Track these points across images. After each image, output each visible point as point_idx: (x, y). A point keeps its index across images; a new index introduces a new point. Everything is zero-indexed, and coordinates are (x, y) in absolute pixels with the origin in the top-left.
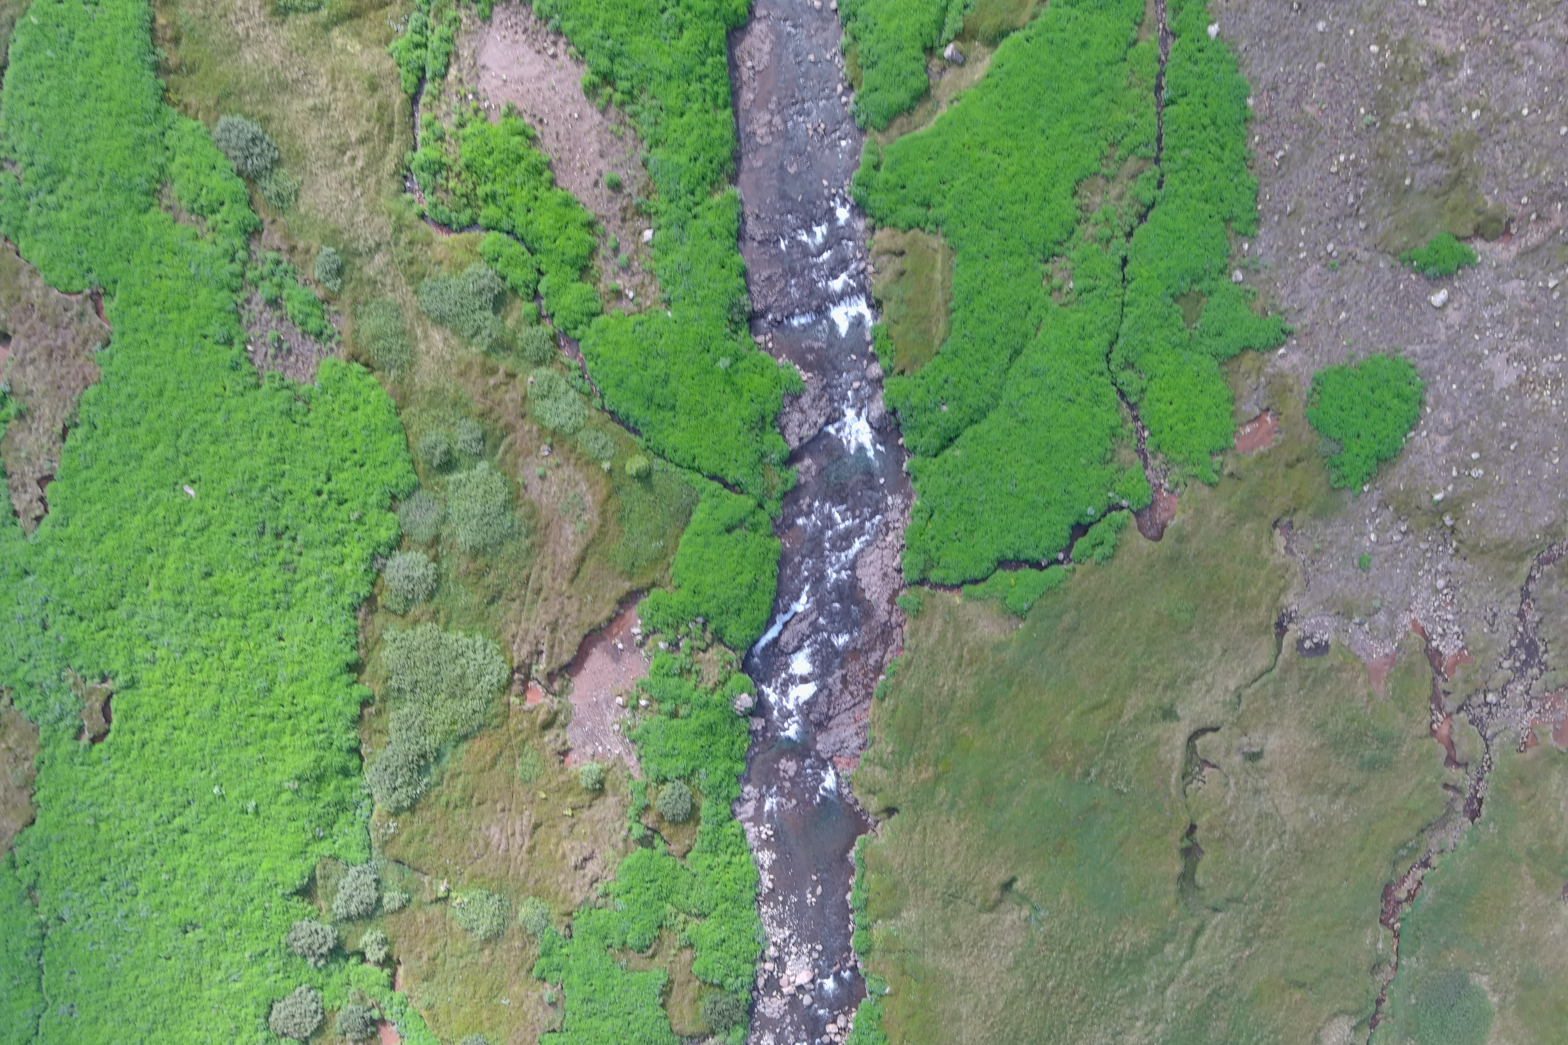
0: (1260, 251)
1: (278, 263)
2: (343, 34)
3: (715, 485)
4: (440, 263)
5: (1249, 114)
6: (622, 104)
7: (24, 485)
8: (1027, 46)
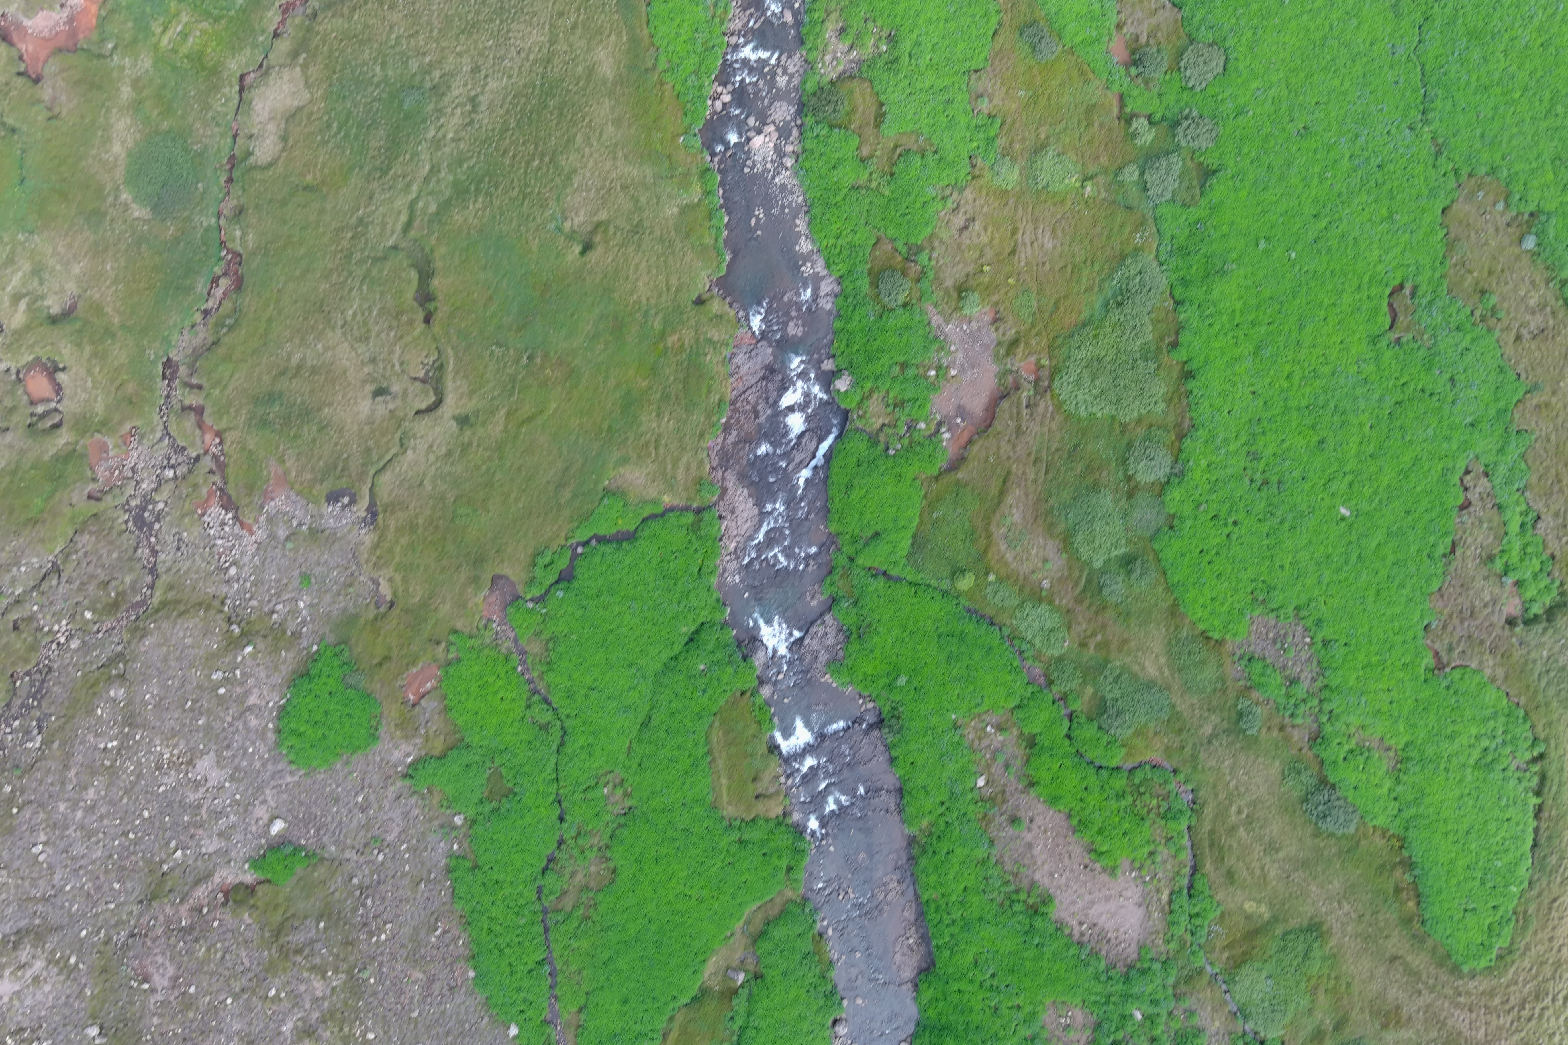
0: (442, 844)
1: (1292, 716)
2: (1260, 916)
3: (894, 572)
4: (1156, 734)
5: (471, 963)
6: (1017, 891)
7: (1482, 499)
8: (675, 993)
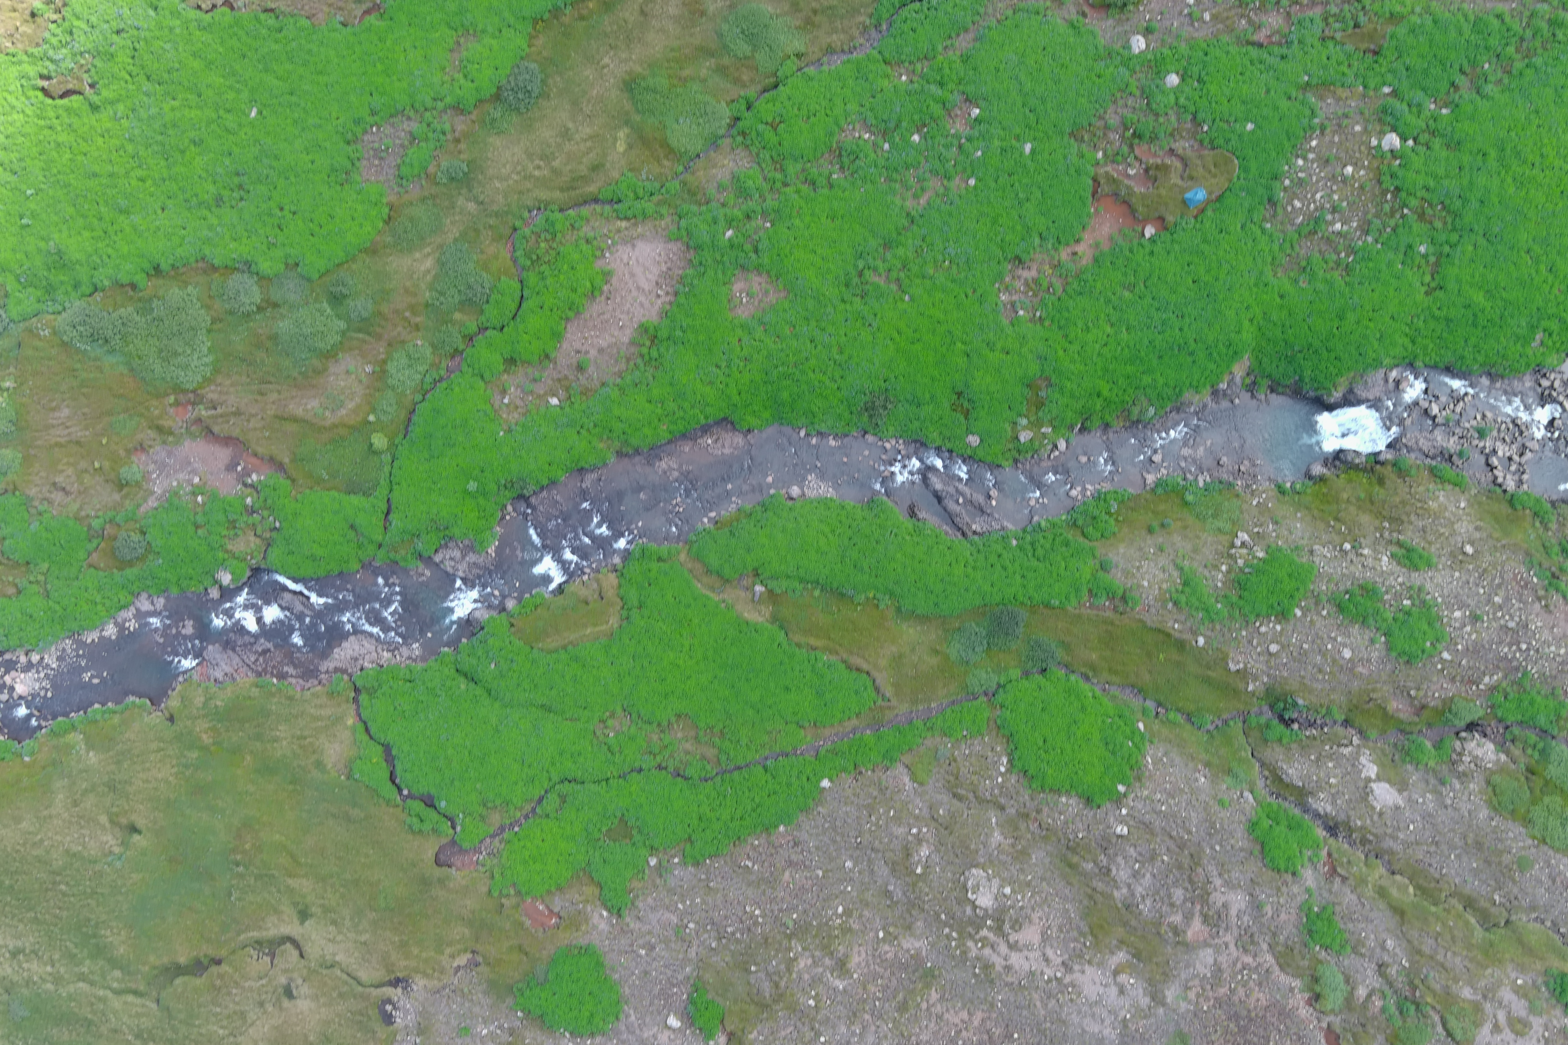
0: (676, 872)
1: (444, 133)
2: (628, 136)
3: (384, 507)
4: (482, 252)
5: (772, 831)
6: (642, 356)
8: (775, 646)
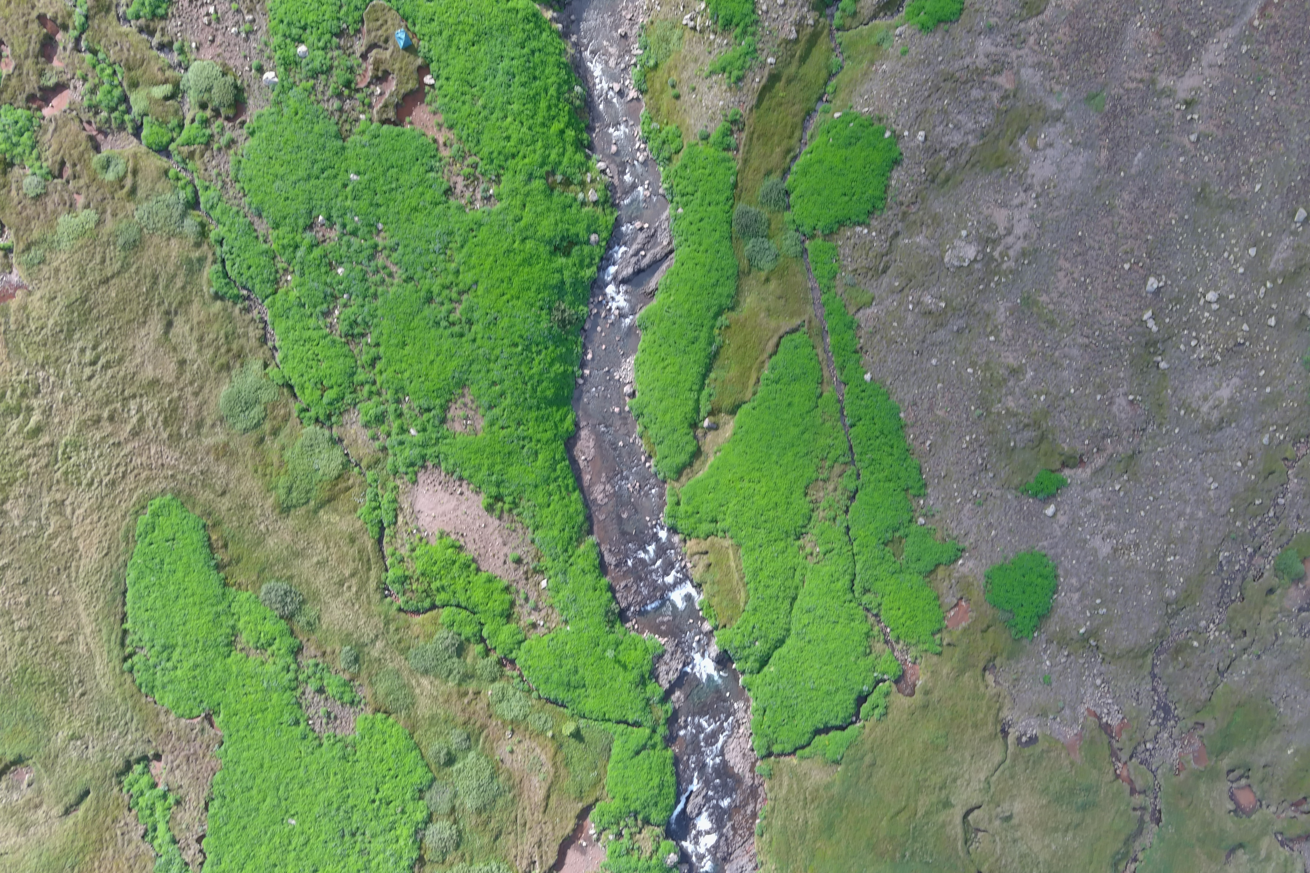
1: (317, 665)
2: (326, 513)
3: (622, 726)
5: (903, 423)
6: (510, 510)
7: (188, 846)
8: (755, 412)
